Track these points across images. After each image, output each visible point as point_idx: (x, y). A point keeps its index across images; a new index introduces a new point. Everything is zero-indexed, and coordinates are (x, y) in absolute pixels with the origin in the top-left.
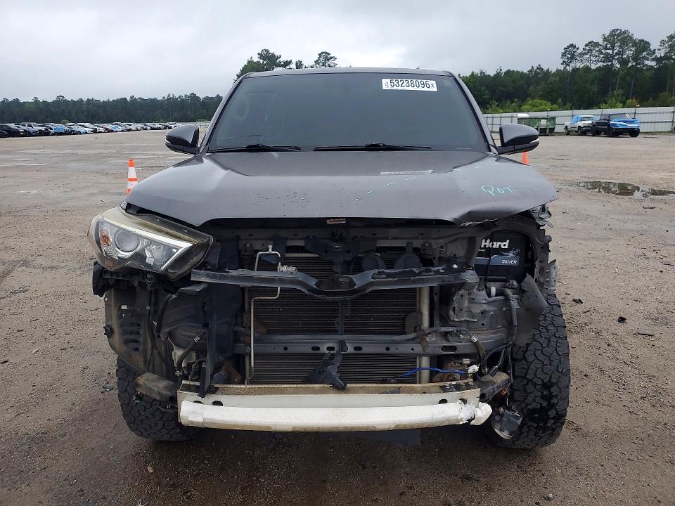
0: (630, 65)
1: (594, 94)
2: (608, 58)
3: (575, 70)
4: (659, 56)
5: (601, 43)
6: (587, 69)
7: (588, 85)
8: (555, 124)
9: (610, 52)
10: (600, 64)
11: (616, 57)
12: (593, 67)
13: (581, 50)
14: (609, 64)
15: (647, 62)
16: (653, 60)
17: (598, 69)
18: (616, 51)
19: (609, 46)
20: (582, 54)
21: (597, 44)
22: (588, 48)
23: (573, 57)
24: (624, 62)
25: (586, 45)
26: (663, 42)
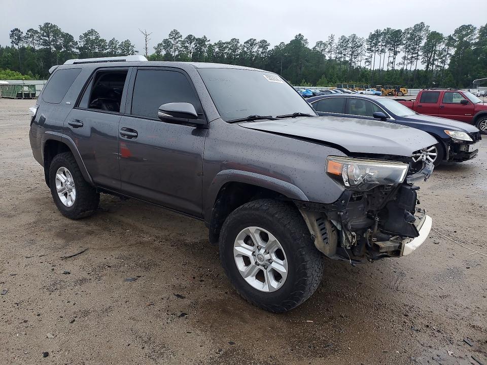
0: (63, 50)
1: (41, 68)
2: (46, 43)
3: (23, 49)
4: (80, 46)
5: (39, 31)
6: (33, 50)
7: (35, 61)
8: (35, 90)
9: (47, 39)
10: (41, 47)
11: (52, 43)
12: (37, 48)
13: (24, 34)
14: (48, 47)
15: (73, 50)
16: (77, 48)
17: (41, 50)
18: (51, 39)
19: (45, 34)
20: (26, 38)
21: (36, 32)
22: (30, 34)
23: (19, 39)
24: (58, 47)
25: (28, 31)
26: (81, 37)
